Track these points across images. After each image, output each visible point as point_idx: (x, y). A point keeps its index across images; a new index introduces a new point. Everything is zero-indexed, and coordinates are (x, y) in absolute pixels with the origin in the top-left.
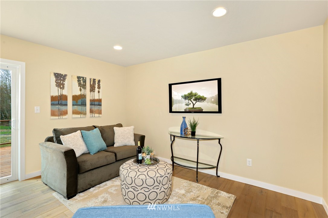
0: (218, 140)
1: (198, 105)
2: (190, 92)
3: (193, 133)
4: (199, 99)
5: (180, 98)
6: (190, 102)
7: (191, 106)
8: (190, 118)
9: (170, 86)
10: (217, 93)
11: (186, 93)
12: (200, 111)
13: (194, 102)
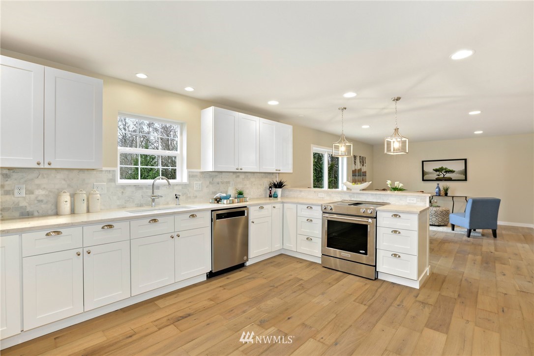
0: (465, 198)
1: (448, 175)
2: (441, 167)
3: (446, 194)
4: (449, 172)
5: (432, 171)
6: (441, 173)
7: (442, 176)
8: (442, 184)
9: (423, 162)
10: (464, 168)
11: (438, 167)
12: (450, 179)
13: (445, 174)
